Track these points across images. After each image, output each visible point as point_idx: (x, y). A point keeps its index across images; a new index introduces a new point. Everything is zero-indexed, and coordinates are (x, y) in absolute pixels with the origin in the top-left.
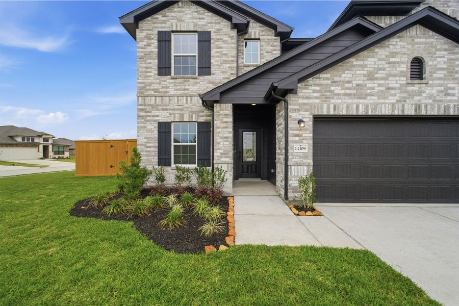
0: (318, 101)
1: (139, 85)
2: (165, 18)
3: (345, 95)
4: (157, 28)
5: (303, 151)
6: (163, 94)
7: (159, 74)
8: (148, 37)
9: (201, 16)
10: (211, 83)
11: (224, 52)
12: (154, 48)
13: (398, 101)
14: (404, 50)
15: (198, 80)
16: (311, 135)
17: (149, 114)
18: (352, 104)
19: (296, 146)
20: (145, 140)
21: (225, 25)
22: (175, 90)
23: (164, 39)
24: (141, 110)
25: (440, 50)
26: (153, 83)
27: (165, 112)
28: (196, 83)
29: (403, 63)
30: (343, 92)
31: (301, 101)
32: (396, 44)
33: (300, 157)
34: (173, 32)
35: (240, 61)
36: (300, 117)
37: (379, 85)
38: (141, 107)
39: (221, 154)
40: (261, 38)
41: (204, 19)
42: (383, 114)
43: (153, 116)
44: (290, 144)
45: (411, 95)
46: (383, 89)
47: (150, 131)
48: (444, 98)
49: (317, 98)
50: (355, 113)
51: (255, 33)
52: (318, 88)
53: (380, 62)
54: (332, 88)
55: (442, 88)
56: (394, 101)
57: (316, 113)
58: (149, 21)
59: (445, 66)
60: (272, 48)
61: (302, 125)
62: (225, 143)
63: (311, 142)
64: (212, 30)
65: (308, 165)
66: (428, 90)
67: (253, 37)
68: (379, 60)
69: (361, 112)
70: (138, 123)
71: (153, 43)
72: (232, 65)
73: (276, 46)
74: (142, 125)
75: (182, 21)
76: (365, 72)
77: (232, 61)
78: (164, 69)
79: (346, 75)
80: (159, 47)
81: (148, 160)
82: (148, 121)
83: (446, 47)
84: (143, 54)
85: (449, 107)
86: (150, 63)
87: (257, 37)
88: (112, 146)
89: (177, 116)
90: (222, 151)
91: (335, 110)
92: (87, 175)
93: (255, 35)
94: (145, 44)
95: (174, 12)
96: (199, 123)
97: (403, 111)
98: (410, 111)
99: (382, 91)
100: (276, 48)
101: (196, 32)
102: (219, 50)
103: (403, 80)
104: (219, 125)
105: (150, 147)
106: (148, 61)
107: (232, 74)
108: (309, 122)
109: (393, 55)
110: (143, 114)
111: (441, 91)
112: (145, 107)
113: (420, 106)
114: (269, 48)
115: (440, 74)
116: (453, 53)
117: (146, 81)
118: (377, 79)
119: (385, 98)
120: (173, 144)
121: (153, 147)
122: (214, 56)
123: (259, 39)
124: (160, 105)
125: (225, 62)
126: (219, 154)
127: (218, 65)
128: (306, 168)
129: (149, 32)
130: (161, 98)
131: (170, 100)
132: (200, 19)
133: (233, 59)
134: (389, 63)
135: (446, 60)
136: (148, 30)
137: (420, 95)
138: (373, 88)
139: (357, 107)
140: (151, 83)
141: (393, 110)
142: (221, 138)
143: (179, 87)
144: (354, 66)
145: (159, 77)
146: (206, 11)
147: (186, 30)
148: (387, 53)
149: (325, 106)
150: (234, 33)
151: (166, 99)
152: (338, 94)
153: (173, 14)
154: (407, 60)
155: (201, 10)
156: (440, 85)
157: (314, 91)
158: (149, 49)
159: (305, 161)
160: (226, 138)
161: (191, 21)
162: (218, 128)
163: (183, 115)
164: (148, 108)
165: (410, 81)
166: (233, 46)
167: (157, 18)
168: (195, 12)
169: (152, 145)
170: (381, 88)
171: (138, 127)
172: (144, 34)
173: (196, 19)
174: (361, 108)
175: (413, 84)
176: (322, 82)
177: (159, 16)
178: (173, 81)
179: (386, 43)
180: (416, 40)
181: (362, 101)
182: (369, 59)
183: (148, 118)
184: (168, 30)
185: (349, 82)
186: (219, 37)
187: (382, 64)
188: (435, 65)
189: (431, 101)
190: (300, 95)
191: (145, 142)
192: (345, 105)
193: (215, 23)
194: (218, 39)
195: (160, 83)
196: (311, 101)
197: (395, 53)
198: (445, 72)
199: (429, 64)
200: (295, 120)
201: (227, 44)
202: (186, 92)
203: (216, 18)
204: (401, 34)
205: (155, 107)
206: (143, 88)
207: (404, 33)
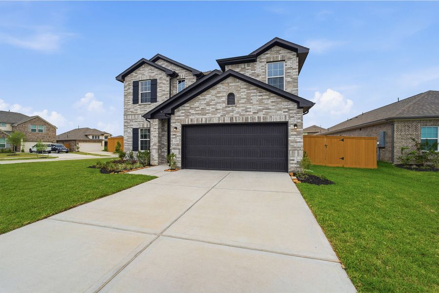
0: (184, 117)
1: (124, 110)
2: (136, 74)
3: (196, 114)
4: (133, 79)
5: (177, 142)
6: (135, 114)
7: (133, 104)
8: (129, 85)
9: (153, 71)
11: (163, 89)
12: (131, 91)
13: (221, 116)
14: (224, 90)
15: (150, 105)
16: (181, 134)
17: (129, 124)
18: (199, 118)
19: (174, 140)
20: (127, 138)
21: (163, 75)
22: (140, 111)
23: (136, 85)
25: (242, 89)
26: (130, 108)
27: (136, 123)
28: (150, 107)
29: (224, 96)
30: (195, 112)
31: (176, 118)
32: (220, 87)
33: (176, 145)
34: (140, 81)
36: (176, 126)
37: (212, 108)
38: (125, 121)
39: (153, 144)
40: (186, 78)
41: (154, 73)
42: (214, 122)
43: (131, 125)
44: (171, 139)
45: (228, 113)
47: (129, 133)
48: (245, 113)
49: (183, 116)
50: (200, 123)
51: (182, 75)
52: (184, 111)
53: (212, 97)
54: (190, 111)
55: (244, 108)
56: (220, 116)
57: (183, 124)
58: (129, 77)
59: (245, 97)
61: (177, 129)
62: (155, 139)
63: (181, 138)
64: (158, 78)
65: (179, 149)
66: (237, 109)
67: (181, 78)
68: (212, 96)
69: (204, 122)
70: (124, 129)
71: (131, 88)
72: (167, 96)
74: (126, 130)
75: (144, 75)
76: (205, 102)
77: (167, 94)
78: (135, 101)
79: (197, 104)
80: (133, 90)
81: (128, 148)
82: (129, 128)
83: (245, 87)
84: (126, 94)
85: (248, 118)
87: (184, 78)
89: (141, 125)
91: (191, 121)
94: (127, 88)
97: (224, 121)
98: (228, 121)
99: (214, 111)
101: (150, 80)
102: (161, 88)
103: (224, 105)
106: (129, 97)
108: (179, 129)
109: (219, 92)
110: (126, 124)
111: (244, 110)
113: (232, 118)
114: (190, 83)
115: (243, 101)
116: (250, 90)
117: (127, 107)
118: (211, 105)
119: (215, 115)
120: (140, 139)
122: (158, 92)
124: (134, 119)
127: (160, 97)
130: (134, 116)
131: (138, 117)
132: (152, 73)
133: (167, 92)
134: (217, 97)
135: (245, 93)
136: (128, 81)
137: (233, 112)
138: (209, 110)
139: (202, 119)
141: (219, 121)
142: (153, 136)
143: (142, 110)
144: (200, 99)
146: (155, 69)
147: (145, 79)
148: (216, 92)
149: (187, 119)
150: (168, 79)
151: (136, 116)
152: (193, 114)
153: (140, 72)
154: (226, 94)
155: (153, 68)
156: (243, 107)
157: (182, 113)
158: (129, 91)
159: (177, 147)
160: (155, 136)
161: (148, 74)
162: (152, 131)
163: (144, 125)
164: (128, 121)
165: (227, 105)
166: (168, 85)
168: (150, 70)
169: (130, 140)
170: (213, 110)
172: (127, 83)
173: (150, 73)
174: (203, 119)
175: (229, 107)
176: (186, 108)
177: (133, 74)
178: (140, 106)
179: (215, 87)
180: (230, 84)
181: (204, 116)
182: (207, 96)
183: (129, 126)
184: (137, 80)
185: (198, 107)
186: (161, 81)
187: (214, 98)
188: (240, 97)
189: (238, 115)
190: (176, 115)
192: (196, 119)
193: (159, 74)
194: (161, 83)
195: (133, 108)
196: (181, 118)
197: (220, 92)
198: (245, 100)
199: (237, 95)
200: (173, 127)
201: (165, 85)
202: (145, 112)
203: (160, 72)
204: (222, 82)
205: (131, 120)
206: (126, 111)
207: (224, 82)
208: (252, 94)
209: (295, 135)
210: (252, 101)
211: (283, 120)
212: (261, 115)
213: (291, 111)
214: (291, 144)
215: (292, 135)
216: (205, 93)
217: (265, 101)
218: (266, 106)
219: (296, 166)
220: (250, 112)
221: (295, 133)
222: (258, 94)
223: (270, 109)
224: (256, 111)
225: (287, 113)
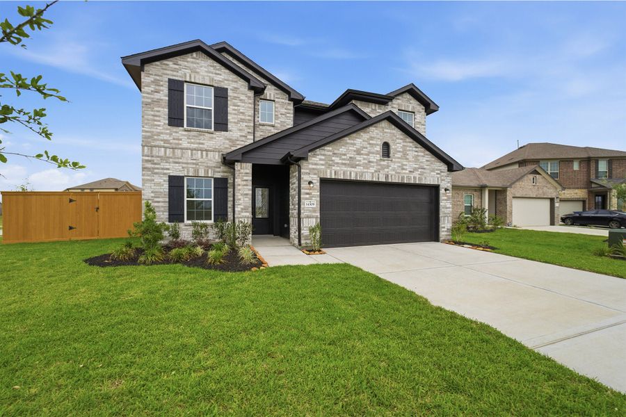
0: (323, 167)
1: (144, 134)
2: (177, 67)
3: (342, 164)
4: (168, 75)
5: (313, 206)
6: (174, 146)
7: (170, 124)
8: (156, 82)
9: (217, 72)
10: (228, 139)
11: (241, 111)
12: (163, 96)
13: (375, 171)
14: (378, 136)
15: (214, 136)
16: (319, 193)
17: (157, 166)
18: (347, 171)
19: (306, 202)
20: (153, 195)
21: (242, 85)
22: (188, 143)
23: (176, 88)
24: (147, 161)
25: (398, 139)
26: (162, 133)
27: (177, 165)
28: (212, 138)
29: (378, 145)
30: (340, 161)
31: (311, 166)
32: (374, 131)
33: (310, 211)
34: (186, 82)
35: (256, 119)
36: (310, 179)
37: (364, 159)
38: (147, 158)
39: (242, 209)
40: (276, 100)
41: (220, 75)
42: (367, 180)
43: (163, 169)
44: (302, 201)
45: (383, 168)
46: (366, 162)
47: (159, 184)
48: (401, 171)
49: (322, 165)
50: (349, 178)
51: (270, 94)
52: (323, 157)
54: (333, 158)
55: (400, 164)
56: (373, 171)
57: (322, 177)
58: (158, 65)
59: (401, 150)
60: (286, 111)
61: (312, 185)
62: (245, 199)
63: (319, 199)
64: (229, 88)
65: (317, 218)
66: (393, 165)
67: (268, 98)
68: (364, 141)
69: (353, 178)
70: (143, 175)
71: (163, 91)
72: (249, 124)
73: (290, 110)
74: (149, 178)
75: (197, 73)
76: (355, 149)
77: (249, 120)
78: (175, 119)
79: (342, 150)
80: (170, 96)
82: (156, 173)
83: (402, 137)
84: (150, 101)
85: (404, 177)
86: (159, 111)
87: (272, 99)
88: (71, 201)
89: (191, 170)
90: (242, 207)
91: (335, 174)
92: (25, 241)
93: (270, 97)
94: (153, 89)
95: (187, 62)
96: (215, 179)
97: (378, 178)
98: (383, 179)
99: (366, 163)
100: (289, 111)
101: (213, 86)
102: (236, 108)
103: (378, 157)
104: (240, 183)
105: (159, 202)
106: (156, 109)
107: (248, 132)
108: (317, 184)
109: (372, 138)
110: (149, 165)
111: (400, 167)
112: (153, 158)
113: (388, 176)
114: (283, 111)
115: (399, 155)
116: (406, 142)
117: (152, 130)
118: (362, 154)
119: (368, 168)
120: (186, 199)
121: (163, 202)
122: (231, 114)
123: (274, 101)
124: (171, 158)
125: (242, 120)
126: (239, 209)
127: (235, 123)
128: (314, 220)
129: (158, 78)
130: (171, 150)
131: (182, 153)
132: (216, 74)
133: (250, 118)
134: (370, 144)
135: (402, 146)
136: (155, 75)
137: (388, 168)
138: (360, 161)
139: (350, 173)
140: (159, 133)
141: (373, 178)
142: (242, 195)
143: (192, 141)
144: (347, 143)
145: (169, 127)
146: (223, 68)
147: (201, 82)
148: (368, 137)
149: (329, 171)
150: (251, 94)
151: (178, 152)
152: (338, 163)
153: (186, 63)
154: (380, 143)
155: (218, 66)
156: (399, 162)
157: (320, 160)
158: (157, 96)
159: (314, 214)
160: (247, 194)
161: (206, 74)
162: (239, 185)
163: (198, 170)
164: (156, 160)
165: (382, 158)
166: (250, 105)
167: (167, 65)
168: (211, 66)
169: (161, 200)
171: (143, 180)
172: (151, 78)
173: (212, 73)
174: (352, 174)
175: (384, 160)
176: (326, 153)
177: (169, 63)
178: (186, 133)
179: (368, 130)
180: (385, 130)
181: (353, 169)
182: (357, 140)
183: (156, 171)
184: (180, 79)
185: (345, 155)
186: (236, 95)
187: (365, 144)
188: (396, 149)
189: (394, 173)
190: (310, 161)
191: (152, 197)
192: (342, 172)
193: (232, 81)
194: (235, 97)
195: (171, 134)
196: (318, 167)
197: (374, 138)
198: (401, 154)
199: (392, 147)
200: (306, 181)
201: (245, 103)
202: (201, 146)
203: (233, 77)
205: (165, 159)
206: (149, 137)
207: (378, 125)
208: (408, 148)
209: (446, 200)
210: (408, 157)
211: (436, 183)
212: (416, 174)
213: (442, 174)
214: (443, 210)
215: (443, 200)
216: (354, 135)
217: (420, 158)
218: (421, 164)
219: (446, 233)
220: (406, 170)
221: (445, 198)
222: (414, 149)
223: (424, 169)
224: (412, 170)
225: (439, 176)
